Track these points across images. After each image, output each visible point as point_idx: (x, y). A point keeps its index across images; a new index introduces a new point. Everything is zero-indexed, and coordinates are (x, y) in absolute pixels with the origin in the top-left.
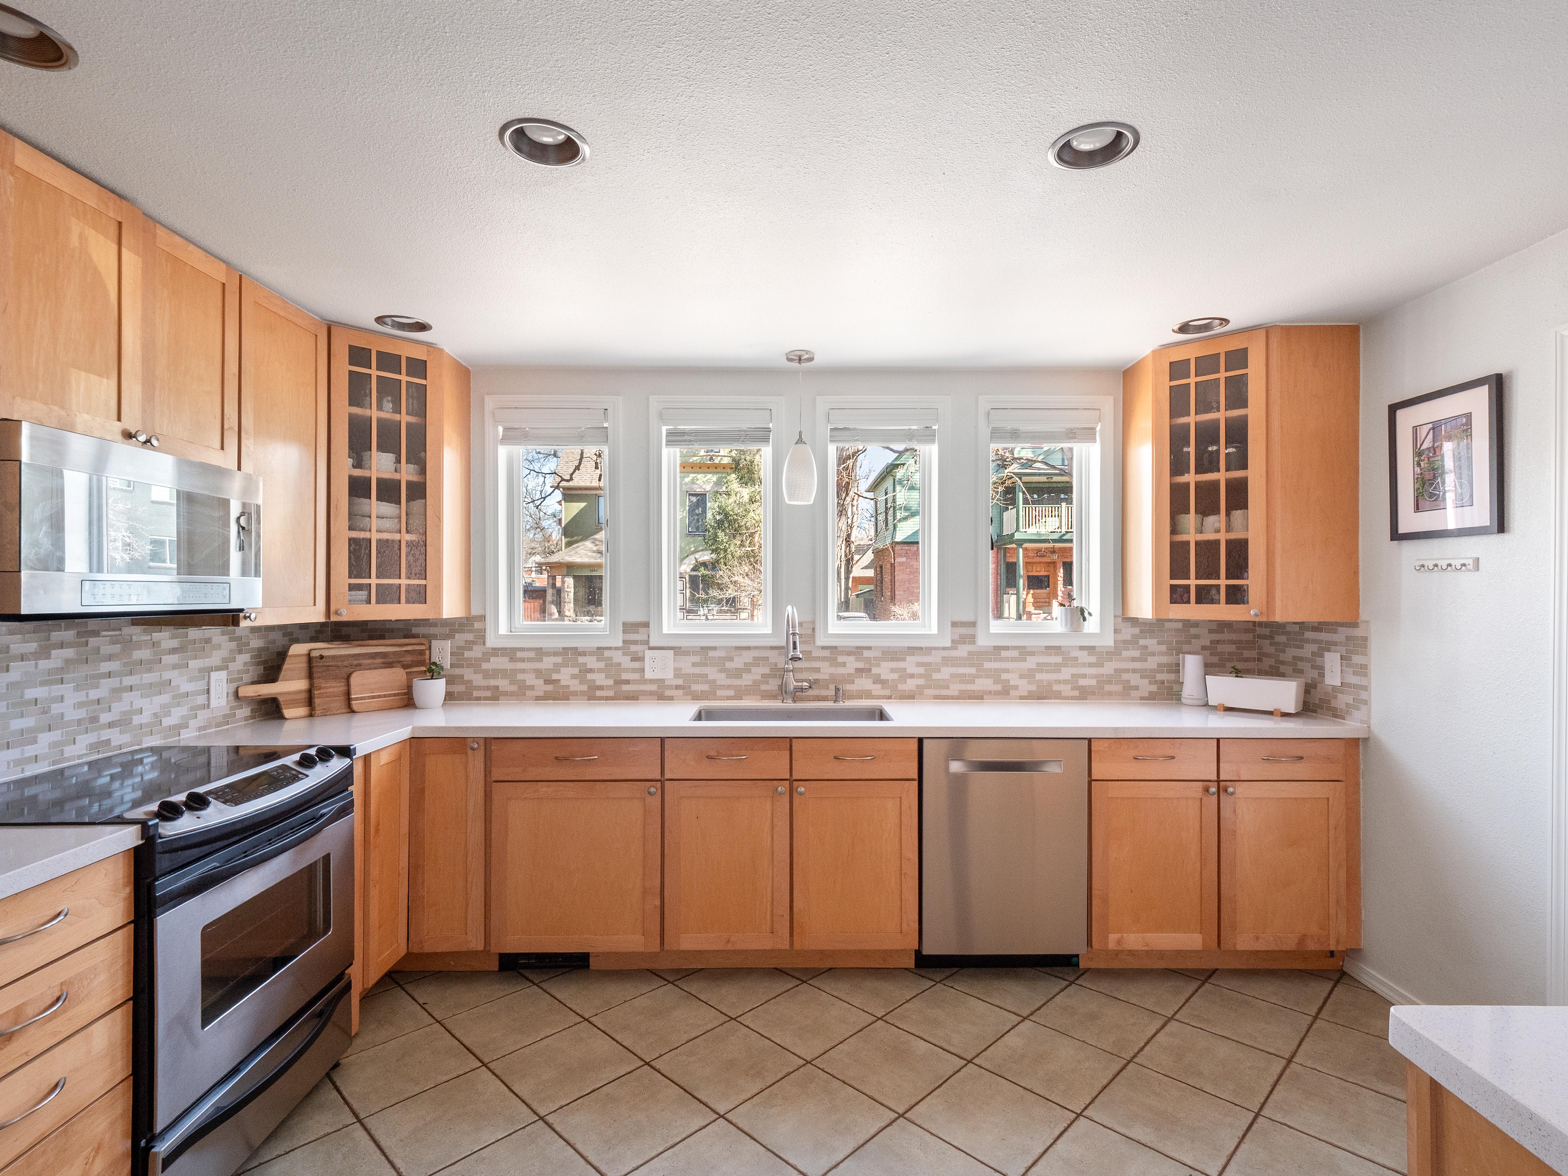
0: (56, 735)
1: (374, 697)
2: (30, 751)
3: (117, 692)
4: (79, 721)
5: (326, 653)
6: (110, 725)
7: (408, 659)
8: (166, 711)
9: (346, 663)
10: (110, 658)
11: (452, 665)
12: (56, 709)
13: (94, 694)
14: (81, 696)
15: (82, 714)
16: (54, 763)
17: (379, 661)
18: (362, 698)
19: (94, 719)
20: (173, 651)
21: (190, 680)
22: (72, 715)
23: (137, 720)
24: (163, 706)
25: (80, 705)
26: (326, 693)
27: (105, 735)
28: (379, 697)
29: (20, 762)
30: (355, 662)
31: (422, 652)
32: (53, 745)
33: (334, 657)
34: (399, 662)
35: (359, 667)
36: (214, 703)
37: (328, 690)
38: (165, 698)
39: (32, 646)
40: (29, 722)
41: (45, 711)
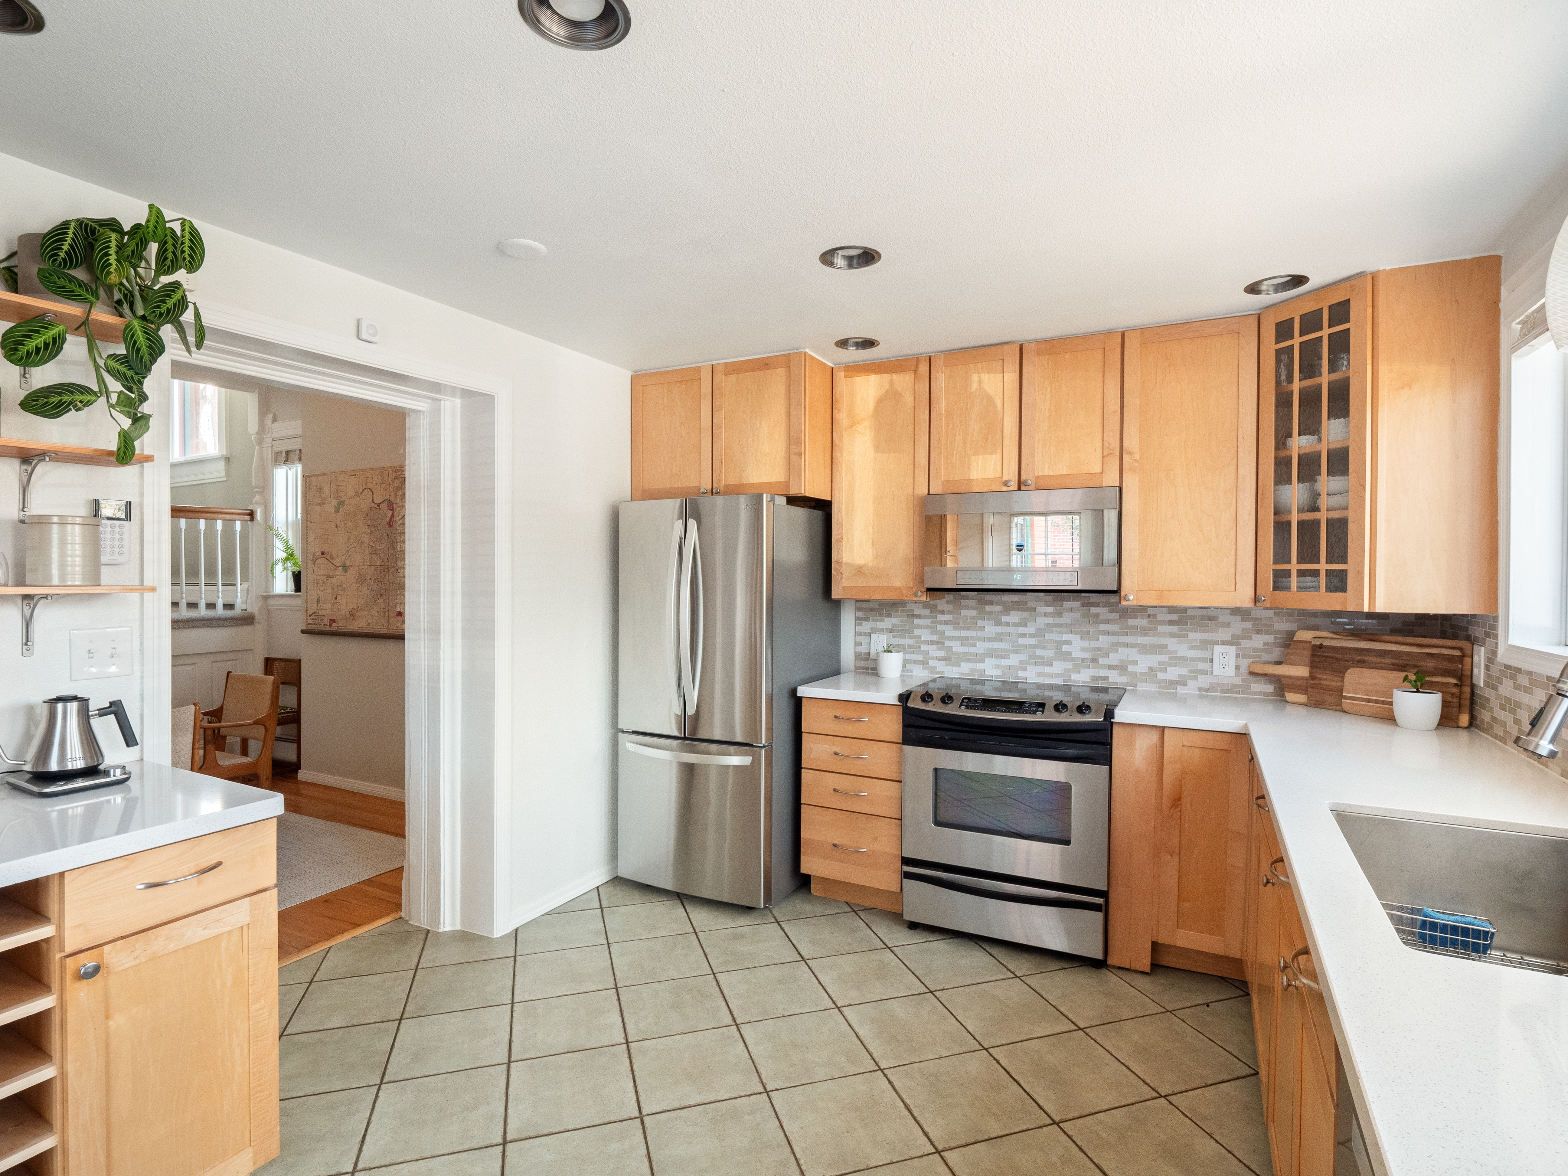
0: (1068, 665)
1: (1369, 701)
2: (1047, 669)
3: (1115, 646)
4: (1083, 659)
5: (1326, 643)
6: (1112, 667)
7: (1430, 664)
8: (1163, 667)
9: (1348, 657)
10: (1107, 622)
11: (1487, 684)
12: (1065, 648)
13: (1094, 644)
14: (1085, 644)
15: (1086, 655)
16: (1064, 681)
17: (1388, 661)
18: (1354, 699)
19: (1094, 661)
20: (1172, 623)
21: (1191, 648)
22: (1077, 654)
23: (1131, 668)
24: (1160, 663)
25: (1084, 649)
26: (1322, 685)
27: (1103, 673)
28: (1376, 702)
29: (1039, 675)
30: (1358, 658)
31: (1451, 659)
32: (1066, 670)
33: (1334, 648)
34: (1415, 666)
35: (1362, 664)
36: (1217, 670)
37: (1324, 682)
38: (1164, 658)
39: (1050, 609)
40: (1047, 653)
41: (1059, 649)
